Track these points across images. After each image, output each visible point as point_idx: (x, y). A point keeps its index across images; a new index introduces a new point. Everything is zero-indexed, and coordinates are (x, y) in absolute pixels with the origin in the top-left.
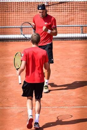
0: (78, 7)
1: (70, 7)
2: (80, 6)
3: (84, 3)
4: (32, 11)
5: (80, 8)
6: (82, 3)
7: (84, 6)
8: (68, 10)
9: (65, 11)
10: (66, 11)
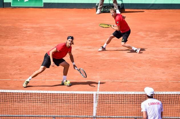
0: (51, 98)
1: (44, 98)
2: (53, 98)
3: (57, 94)
4: (7, 101)
5: (53, 100)
6: (55, 94)
7: (57, 98)
8: (42, 102)
9: (38, 102)
10: (40, 102)
